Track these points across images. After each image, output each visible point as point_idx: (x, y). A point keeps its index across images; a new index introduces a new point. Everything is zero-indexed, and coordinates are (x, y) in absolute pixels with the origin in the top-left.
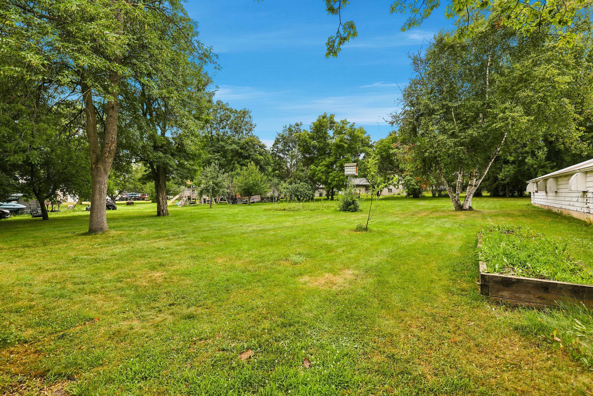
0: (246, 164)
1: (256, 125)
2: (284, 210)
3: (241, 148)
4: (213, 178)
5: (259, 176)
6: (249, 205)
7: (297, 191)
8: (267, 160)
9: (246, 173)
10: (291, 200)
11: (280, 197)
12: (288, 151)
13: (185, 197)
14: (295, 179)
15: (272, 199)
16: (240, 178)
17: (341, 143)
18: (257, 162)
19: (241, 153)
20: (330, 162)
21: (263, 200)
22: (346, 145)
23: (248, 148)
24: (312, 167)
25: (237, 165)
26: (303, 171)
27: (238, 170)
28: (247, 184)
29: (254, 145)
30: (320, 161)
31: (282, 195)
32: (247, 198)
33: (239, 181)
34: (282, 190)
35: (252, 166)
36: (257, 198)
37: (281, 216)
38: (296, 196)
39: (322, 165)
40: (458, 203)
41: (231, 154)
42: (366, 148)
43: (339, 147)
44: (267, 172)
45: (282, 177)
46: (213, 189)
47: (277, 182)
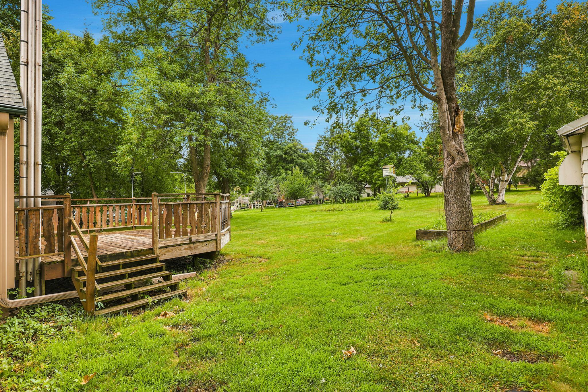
0: (291, 169)
1: (297, 130)
2: (329, 210)
3: (285, 154)
4: (262, 184)
5: (304, 180)
6: (296, 207)
7: (341, 192)
8: (311, 163)
9: (291, 178)
10: (336, 201)
11: (325, 199)
12: (331, 152)
13: (237, 202)
14: (339, 180)
15: (317, 202)
16: (286, 183)
17: (384, 142)
18: (302, 167)
19: (286, 158)
20: (374, 161)
21: (308, 203)
22: (389, 144)
23: (291, 152)
24: (356, 167)
25: (282, 170)
26: (346, 172)
27: (284, 175)
28: (292, 188)
29: (297, 149)
30: (364, 161)
31: (327, 197)
32: (293, 202)
33: (285, 186)
34: (327, 192)
35: (297, 170)
36: (302, 201)
37: (325, 215)
38: (341, 197)
39: (367, 165)
40: (491, 198)
41: (275, 160)
42: (411, 145)
43: (382, 146)
44: (310, 175)
45: (325, 179)
46: (264, 194)
47: (321, 184)
